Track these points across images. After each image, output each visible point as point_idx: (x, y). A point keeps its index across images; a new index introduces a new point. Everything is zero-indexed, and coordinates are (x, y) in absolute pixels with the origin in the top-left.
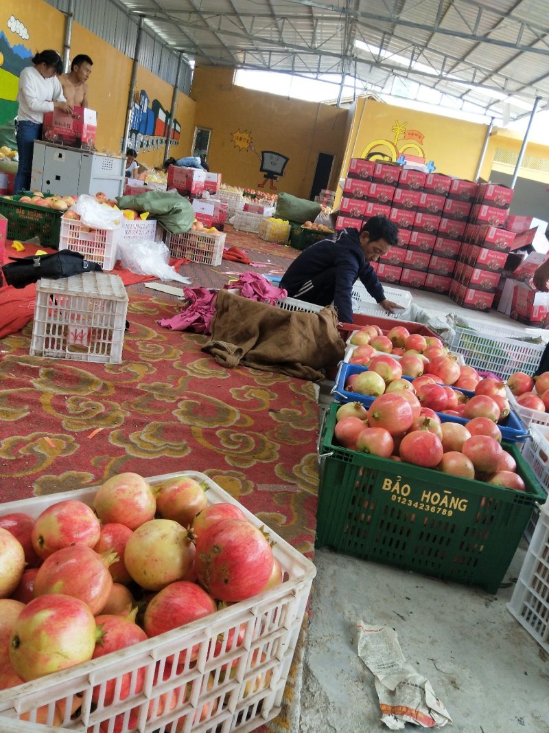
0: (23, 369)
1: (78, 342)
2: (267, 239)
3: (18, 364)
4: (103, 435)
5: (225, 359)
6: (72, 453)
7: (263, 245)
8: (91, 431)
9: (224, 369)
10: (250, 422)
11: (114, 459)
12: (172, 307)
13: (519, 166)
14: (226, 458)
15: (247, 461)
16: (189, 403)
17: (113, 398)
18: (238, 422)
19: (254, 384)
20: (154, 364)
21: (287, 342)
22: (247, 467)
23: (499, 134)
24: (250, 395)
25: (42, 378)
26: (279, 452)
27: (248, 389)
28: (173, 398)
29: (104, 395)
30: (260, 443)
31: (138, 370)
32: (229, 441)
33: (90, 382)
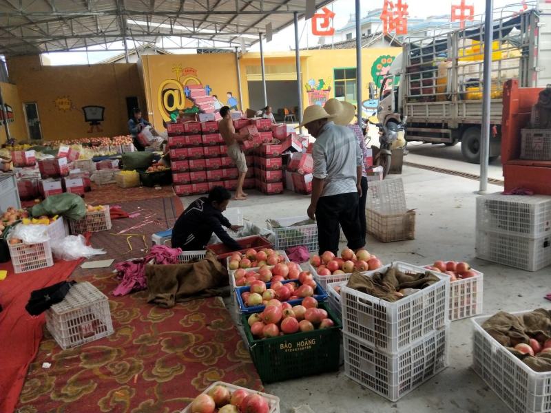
0: (71, 360)
1: (88, 332)
2: (125, 186)
3: (66, 360)
4: (140, 378)
5: (166, 304)
6: (134, 394)
7: (125, 192)
8: (133, 378)
9: (168, 310)
10: (202, 337)
11: (155, 388)
12: (110, 278)
13: (264, 74)
14: (203, 363)
15: (213, 360)
16: (166, 341)
17: (128, 355)
18: (196, 340)
19: (189, 313)
20: (131, 324)
21: (196, 281)
22: (215, 363)
23: (244, 57)
24: (191, 321)
25: (84, 361)
26: (224, 348)
27: (188, 318)
28: (156, 341)
29: (122, 356)
30: (213, 347)
31: (125, 332)
32: (198, 353)
33: (109, 352)
